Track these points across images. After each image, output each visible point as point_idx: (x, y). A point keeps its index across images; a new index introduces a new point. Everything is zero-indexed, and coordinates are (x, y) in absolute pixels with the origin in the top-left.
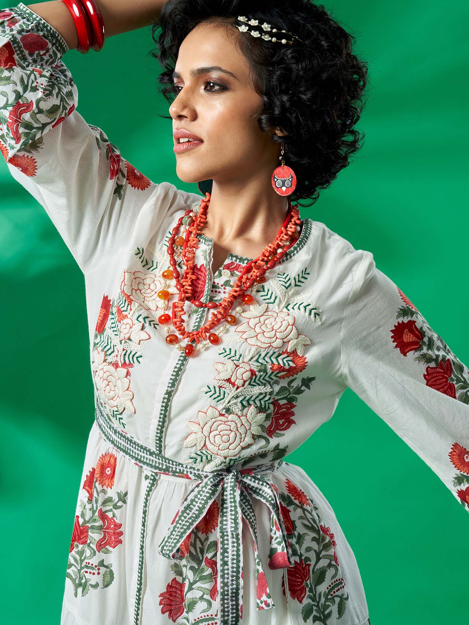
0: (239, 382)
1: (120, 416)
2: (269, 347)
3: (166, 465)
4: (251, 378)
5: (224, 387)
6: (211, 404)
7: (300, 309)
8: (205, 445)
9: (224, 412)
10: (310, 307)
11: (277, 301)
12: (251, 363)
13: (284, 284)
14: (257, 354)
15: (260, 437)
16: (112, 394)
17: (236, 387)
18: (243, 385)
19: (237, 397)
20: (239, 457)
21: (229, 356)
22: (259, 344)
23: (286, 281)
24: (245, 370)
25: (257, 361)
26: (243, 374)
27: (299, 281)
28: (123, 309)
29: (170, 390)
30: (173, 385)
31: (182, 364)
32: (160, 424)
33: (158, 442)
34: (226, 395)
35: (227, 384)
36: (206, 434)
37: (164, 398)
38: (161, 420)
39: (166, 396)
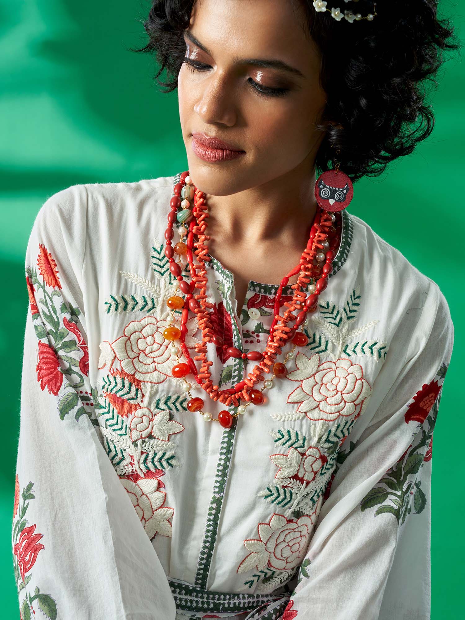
0: (308, 476)
2: (339, 416)
3: (214, 603)
4: (322, 467)
5: (290, 487)
6: (276, 511)
7: (364, 353)
8: (268, 562)
9: (292, 518)
10: (378, 346)
11: (330, 346)
12: (320, 445)
13: (332, 321)
14: (326, 430)
17: (305, 482)
18: (315, 479)
19: (307, 495)
21: (289, 443)
22: (325, 416)
23: (334, 317)
24: (315, 459)
25: (327, 441)
26: (312, 464)
27: (351, 311)
28: (126, 397)
29: (217, 496)
30: (221, 489)
31: (227, 459)
32: (207, 545)
33: (201, 572)
34: (294, 496)
35: (293, 482)
36: (272, 551)
37: (211, 509)
38: (209, 539)
39: (214, 506)
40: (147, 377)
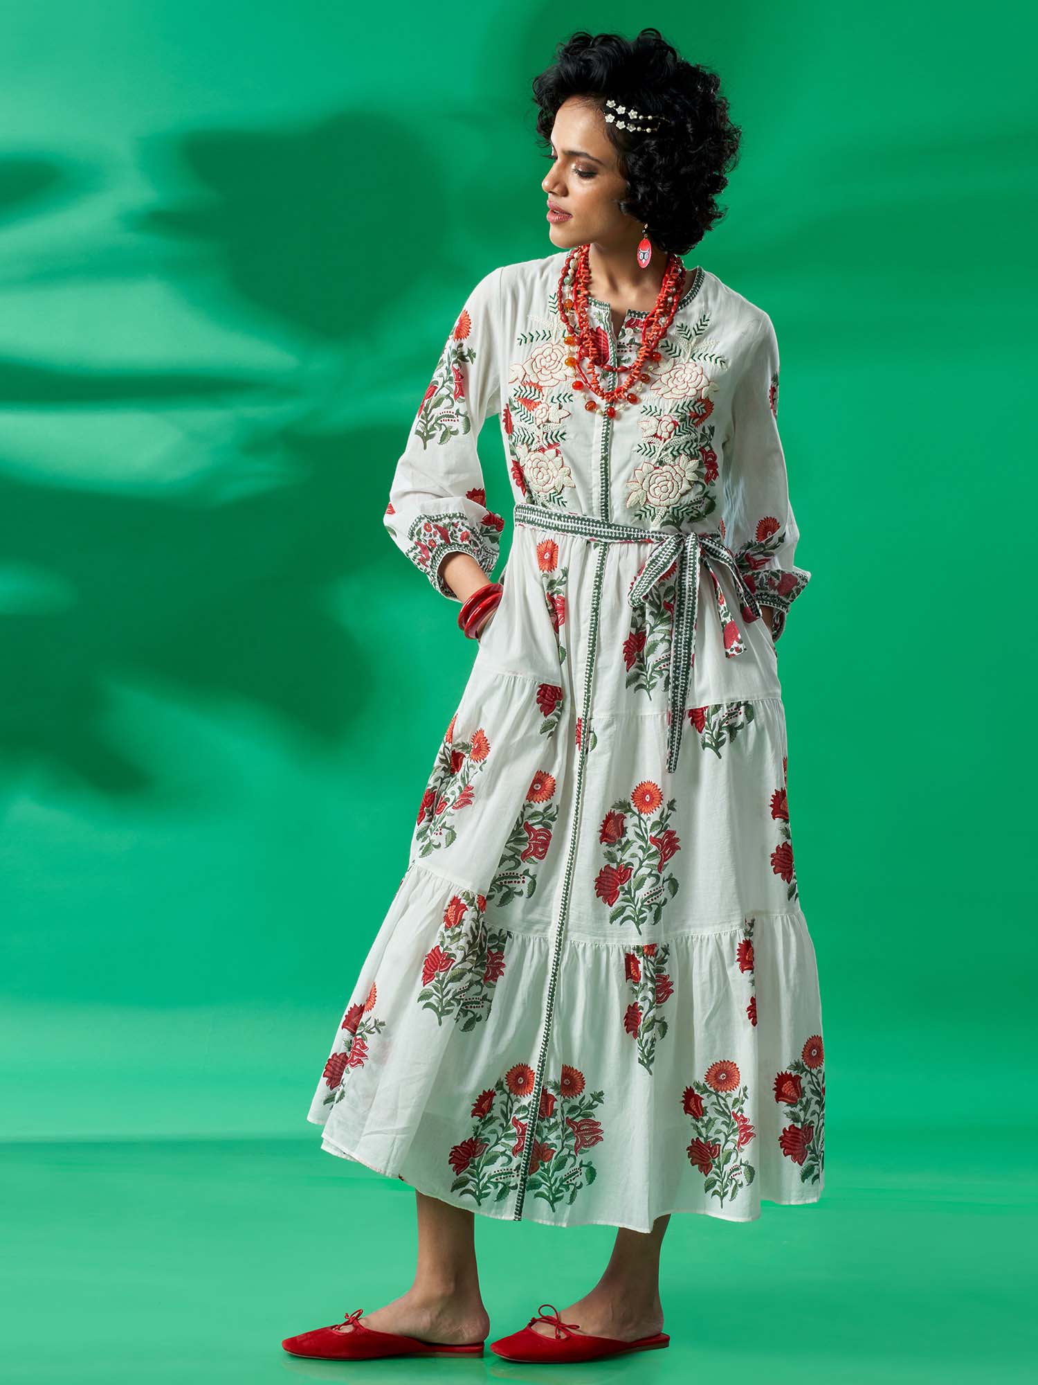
0: (665, 435)
1: (559, 496)
2: (685, 396)
4: (675, 429)
5: (652, 442)
6: (644, 460)
7: (706, 360)
8: (647, 499)
9: (658, 466)
11: (683, 353)
12: (671, 414)
13: (685, 336)
14: (675, 404)
15: (697, 482)
16: (546, 478)
17: (663, 439)
18: (670, 437)
19: (666, 449)
20: (681, 505)
21: (651, 413)
22: (675, 396)
23: (686, 333)
24: (668, 423)
25: (677, 411)
26: (666, 428)
27: (699, 330)
28: (533, 398)
29: (604, 455)
30: (606, 449)
31: (608, 429)
32: (604, 488)
33: (603, 507)
34: (656, 449)
35: (655, 439)
36: (647, 489)
37: (602, 464)
38: (604, 485)
39: (603, 462)
40: (546, 384)
